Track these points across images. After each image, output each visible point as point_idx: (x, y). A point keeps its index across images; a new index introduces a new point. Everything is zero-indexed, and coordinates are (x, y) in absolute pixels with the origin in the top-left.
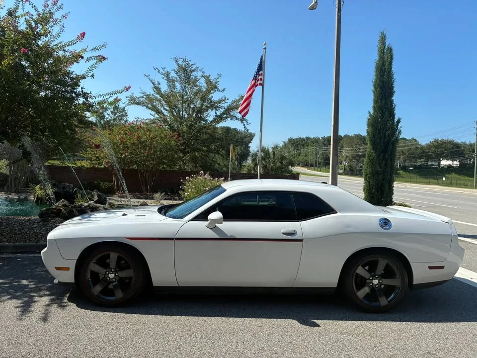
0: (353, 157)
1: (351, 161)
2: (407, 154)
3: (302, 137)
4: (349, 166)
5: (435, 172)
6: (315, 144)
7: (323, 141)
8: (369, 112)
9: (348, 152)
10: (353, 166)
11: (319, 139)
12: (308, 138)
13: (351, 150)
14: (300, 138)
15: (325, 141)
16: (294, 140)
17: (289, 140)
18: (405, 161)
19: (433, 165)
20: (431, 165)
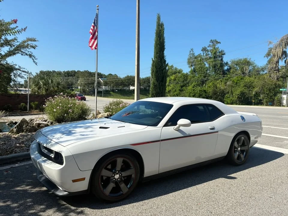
0: (85, 84)
1: (84, 86)
2: (115, 82)
3: (50, 71)
4: (83, 89)
5: (128, 93)
6: (59, 75)
7: (64, 74)
8: (152, 59)
9: (82, 81)
10: (86, 89)
11: (61, 72)
12: (54, 72)
13: (84, 80)
14: (48, 71)
15: (65, 73)
16: (44, 72)
17: (40, 71)
18: (113, 87)
19: (127, 89)
20: (126, 89)
